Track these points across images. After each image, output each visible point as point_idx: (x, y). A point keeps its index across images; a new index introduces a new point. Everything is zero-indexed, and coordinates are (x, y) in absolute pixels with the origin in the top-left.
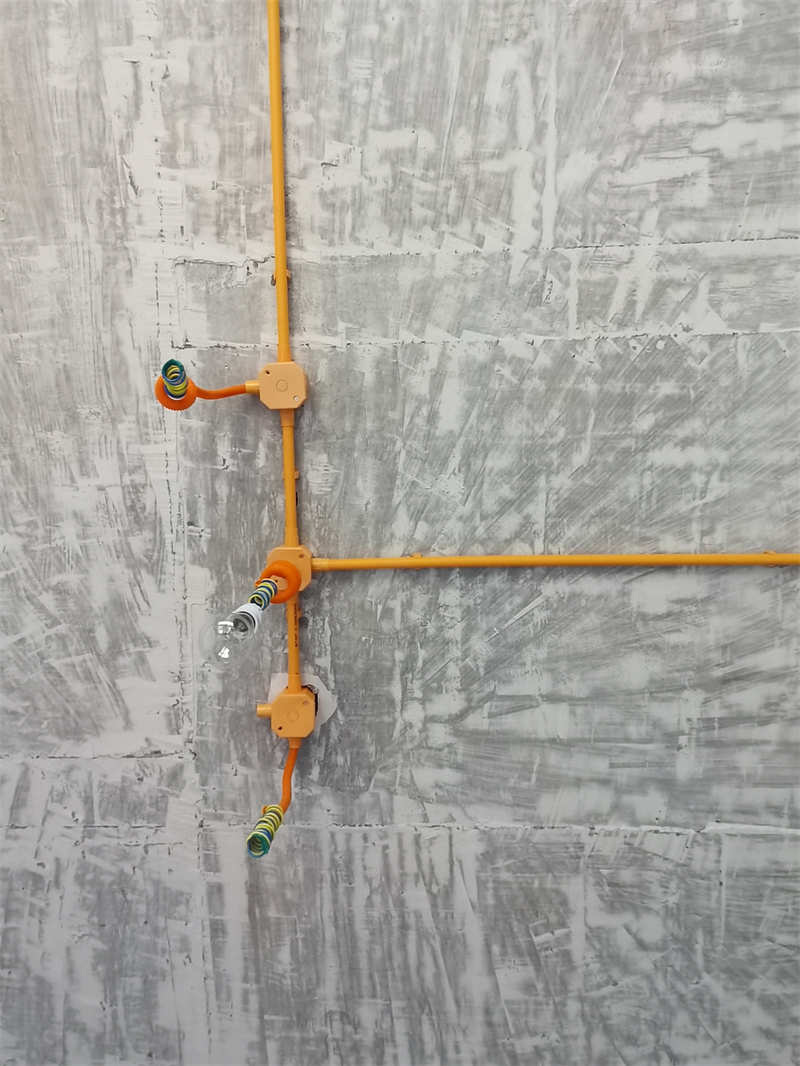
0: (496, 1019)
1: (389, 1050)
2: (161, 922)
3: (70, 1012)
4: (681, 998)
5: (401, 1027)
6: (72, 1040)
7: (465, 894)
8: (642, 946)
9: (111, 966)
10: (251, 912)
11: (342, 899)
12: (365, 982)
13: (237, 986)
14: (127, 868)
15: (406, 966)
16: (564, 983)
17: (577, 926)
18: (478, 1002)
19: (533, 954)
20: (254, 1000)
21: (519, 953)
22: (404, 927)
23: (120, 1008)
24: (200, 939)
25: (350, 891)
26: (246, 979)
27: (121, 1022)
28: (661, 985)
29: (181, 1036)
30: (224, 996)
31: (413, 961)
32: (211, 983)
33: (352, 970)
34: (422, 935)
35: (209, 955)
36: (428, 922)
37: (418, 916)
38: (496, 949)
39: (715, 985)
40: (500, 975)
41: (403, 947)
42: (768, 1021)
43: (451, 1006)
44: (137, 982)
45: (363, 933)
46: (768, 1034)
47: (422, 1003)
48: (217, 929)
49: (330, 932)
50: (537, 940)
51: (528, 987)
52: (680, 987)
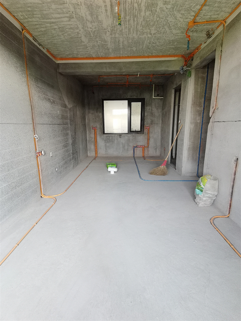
0: (145, 17)
1: (130, 21)
2: (98, 9)
3: (87, 20)
4: (170, 14)
5: (132, 19)
6: (87, 22)
7: (143, 4)
8: (167, 9)
9: (91, 14)
10: (111, 8)
11: (125, 6)
12: (127, 14)
13: (110, 16)
14: (92, 3)
15: (133, 13)
16: (155, 14)
17: (158, 7)
18: (143, 16)
19: (151, 10)
20: (112, 17)
21: (149, 11)
22: (133, 9)
23: (93, 18)
24: (104, 11)
25: (126, 5)
26: (111, 15)
27: (94, 20)
28: (168, 13)
29: (102, 21)
30: (108, 17)
31: (134, 12)
32: (106, 16)
33: (126, 13)
34: (136, 10)
35: (105, 13)
36: (137, 8)
37: (136, 7)
38: (146, 10)
39: (175, 13)
40: (146, 13)
41: (133, 10)
42: (181, 16)
43: (139, 16)
44: (96, 16)
45: (127, 10)
46: (180, 17)
47: (135, 16)
48: (106, 10)
49: (123, 10)
50: (152, 9)
51: (150, 14)
52: (171, 13)
